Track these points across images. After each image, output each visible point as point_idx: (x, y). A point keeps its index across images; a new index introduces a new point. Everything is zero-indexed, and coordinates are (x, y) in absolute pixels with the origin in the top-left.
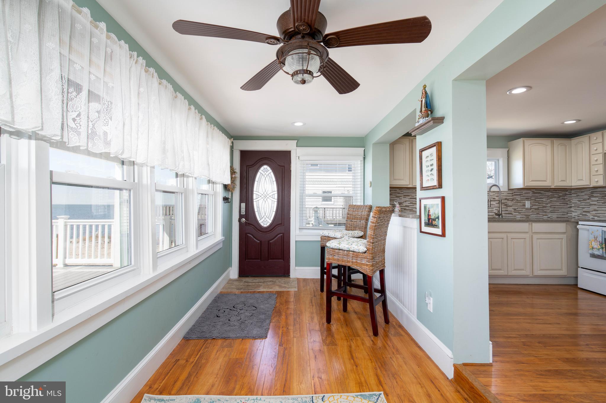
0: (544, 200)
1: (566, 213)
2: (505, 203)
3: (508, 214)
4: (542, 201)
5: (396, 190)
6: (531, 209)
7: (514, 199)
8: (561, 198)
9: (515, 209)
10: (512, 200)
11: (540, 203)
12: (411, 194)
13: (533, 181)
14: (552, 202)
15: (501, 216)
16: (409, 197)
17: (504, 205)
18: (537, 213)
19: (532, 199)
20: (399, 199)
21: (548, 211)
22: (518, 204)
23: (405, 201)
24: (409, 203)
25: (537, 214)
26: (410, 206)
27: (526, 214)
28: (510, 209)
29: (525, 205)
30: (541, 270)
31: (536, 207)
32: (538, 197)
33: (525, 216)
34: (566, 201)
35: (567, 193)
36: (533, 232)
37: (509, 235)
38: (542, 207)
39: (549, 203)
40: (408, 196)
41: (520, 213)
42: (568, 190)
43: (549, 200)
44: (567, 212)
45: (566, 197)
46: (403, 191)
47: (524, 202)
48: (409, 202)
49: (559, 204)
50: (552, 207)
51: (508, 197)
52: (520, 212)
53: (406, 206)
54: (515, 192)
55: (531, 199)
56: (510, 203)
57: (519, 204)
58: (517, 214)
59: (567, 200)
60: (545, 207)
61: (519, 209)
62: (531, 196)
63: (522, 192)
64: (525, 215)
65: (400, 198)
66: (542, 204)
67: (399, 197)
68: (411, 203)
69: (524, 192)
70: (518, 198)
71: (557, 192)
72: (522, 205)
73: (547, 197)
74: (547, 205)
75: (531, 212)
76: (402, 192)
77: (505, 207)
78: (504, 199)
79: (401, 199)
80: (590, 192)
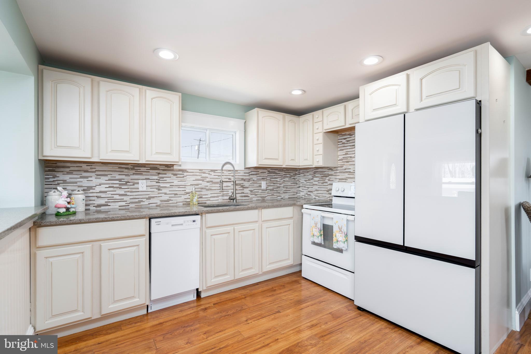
0: (278, 180)
1: (296, 193)
2: (242, 185)
3: (245, 196)
4: (277, 181)
5: (82, 167)
6: (267, 190)
7: (251, 179)
8: (292, 178)
9: (251, 191)
10: (248, 180)
11: (275, 183)
12: (111, 173)
13: (266, 159)
14: (285, 182)
15: (235, 201)
16: (107, 178)
17: (240, 186)
18: (272, 194)
19: (268, 179)
20: (87, 181)
21: (282, 192)
22: (254, 185)
23: (98, 184)
24: (106, 188)
25: (272, 195)
26: (108, 192)
27: (262, 196)
28: (246, 191)
29: (260, 186)
30: (270, 264)
31: (271, 188)
32: (273, 177)
33: (261, 198)
34: (295, 180)
35: (297, 173)
36: (263, 220)
37: (237, 227)
38: (276, 187)
39: (283, 183)
40: (106, 175)
41: (256, 195)
42: (298, 170)
43: (282, 180)
44: (297, 192)
45: (296, 177)
46: (95, 168)
47: (260, 182)
48: (107, 186)
49: (290, 184)
50: (285, 187)
51: (244, 178)
52: (256, 194)
53: (101, 192)
54: (251, 172)
55: (266, 179)
56: (246, 184)
57: (256, 185)
58: (254, 196)
59: (297, 179)
60: (279, 187)
61: (255, 191)
62: (267, 176)
63: (259, 171)
64: (261, 197)
65: (90, 179)
66: (277, 185)
67: (87, 177)
68: (110, 187)
69: (260, 172)
70: (255, 178)
71: (289, 171)
72: (258, 186)
73: (280, 177)
74: (281, 186)
75: (267, 193)
76: (94, 170)
77: (241, 188)
78: (241, 179)
79: (92, 181)
80: (313, 172)
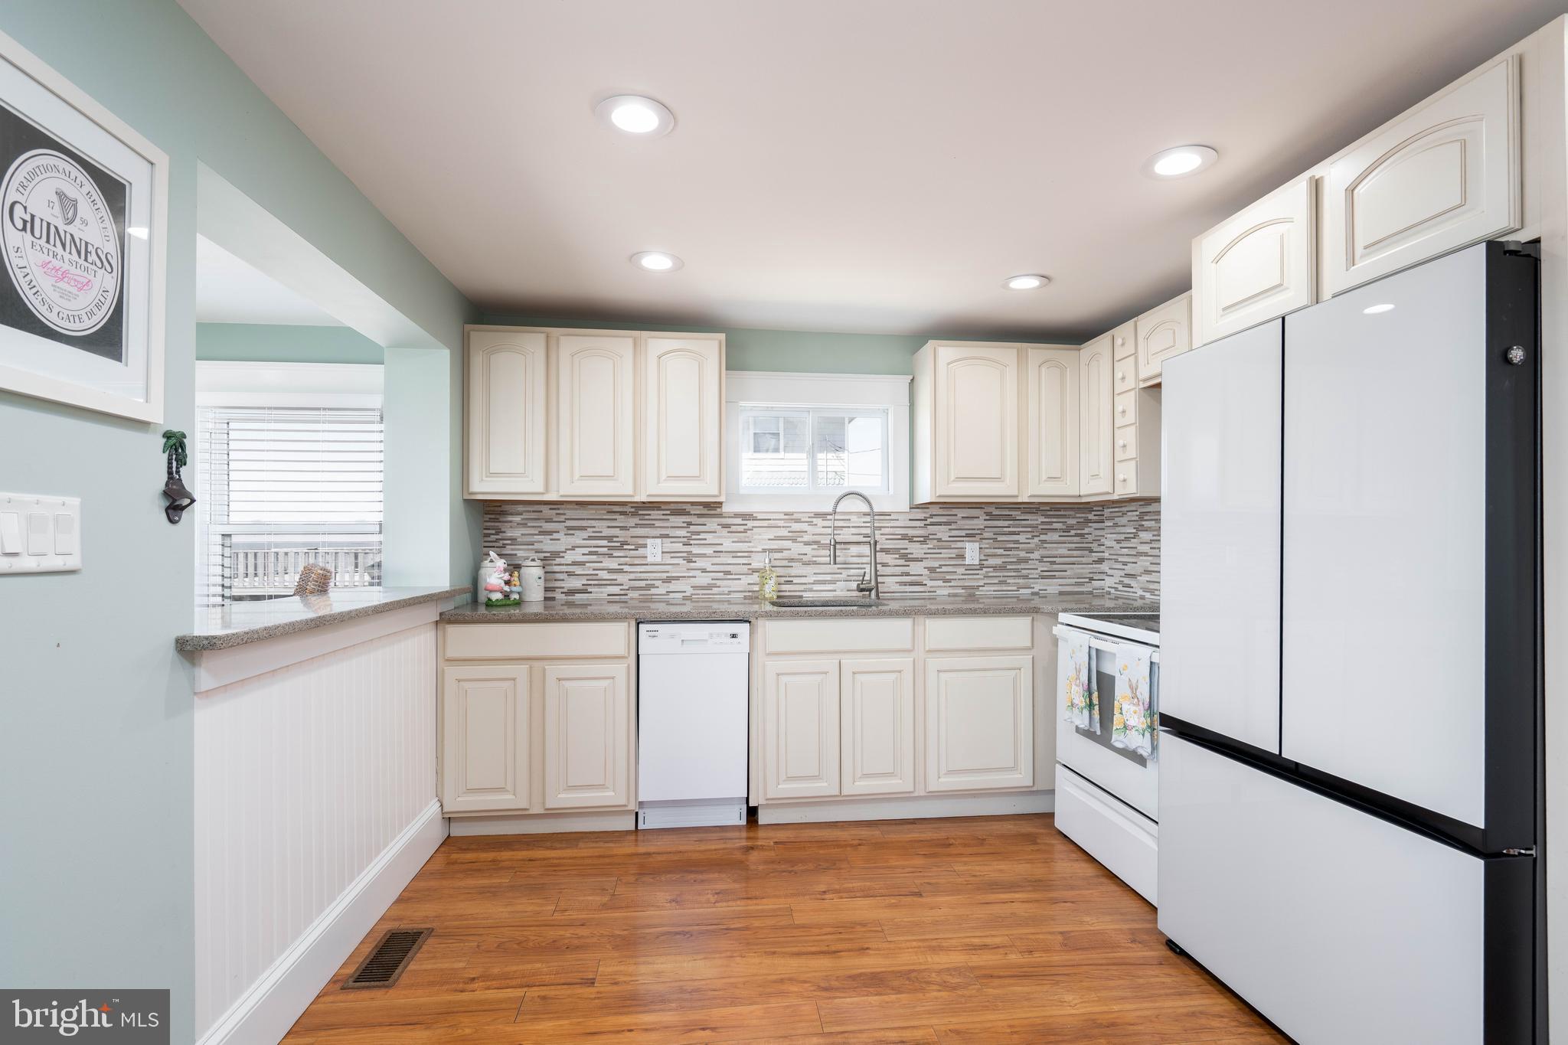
0: (1022, 538)
1: (1087, 580)
2: (902, 551)
3: (912, 584)
4: (1017, 542)
5: (541, 511)
6: (981, 567)
7: (931, 537)
8: (1073, 532)
9: (932, 570)
10: (922, 539)
11: (1010, 549)
12: (593, 523)
13: (959, 479)
14: (1045, 545)
15: (873, 593)
16: (585, 534)
17: (897, 556)
18: (1001, 579)
19: (986, 535)
20: (551, 540)
21: (1034, 574)
22: (941, 553)
23: (570, 547)
24: (583, 554)
25: (1001, 583)
26: (588, 564)
27: (966, 584)
28: (916, 568)
29: (962, 557)
30: (950, 772)
31: (998, 561)
32: (1005, 529)
33: (963, 591)
34: (1086, 540)
35: (1091, 516)
36: (927, 649)
37: (848, 662)
38: (1015, 560)
39: (1038, 547)
40: (583, 528)
41: (949, 581)
42: (1095, 509)
43: (1036, 540)
44: (1091, 575)
45: (1086, 531)
46: (564, 514)
47: (959, 545)
48: (586, 550)
49: (1065, 552)
50: (1045, 559)
51: (911, 532)
52: (948, 577)
53: (574, 563)
54: (932, 516)
55: (981, 536)
56: (916, 549)
57: (946, 553)
58: (940, 583)
59: (1090, 538)
60: (1026, 560)
61: (944, 569)
62: (982, 527)
63: (956, 515)
64: (964, 587)
65: (555, 536)
66: (1016, 553)
67: (550, 533)
68: (591, 553)
69: (960, 515)
70: (943, 533)
71: (1062, 513)
72: (954, 556)
73: (1030, 529)
74: (1032, 556)
75: (982, 577)
76: (562, 518)
77: (902, 562)
78: (900, 537)
79: (559, 540)
80: (1138, 513)
